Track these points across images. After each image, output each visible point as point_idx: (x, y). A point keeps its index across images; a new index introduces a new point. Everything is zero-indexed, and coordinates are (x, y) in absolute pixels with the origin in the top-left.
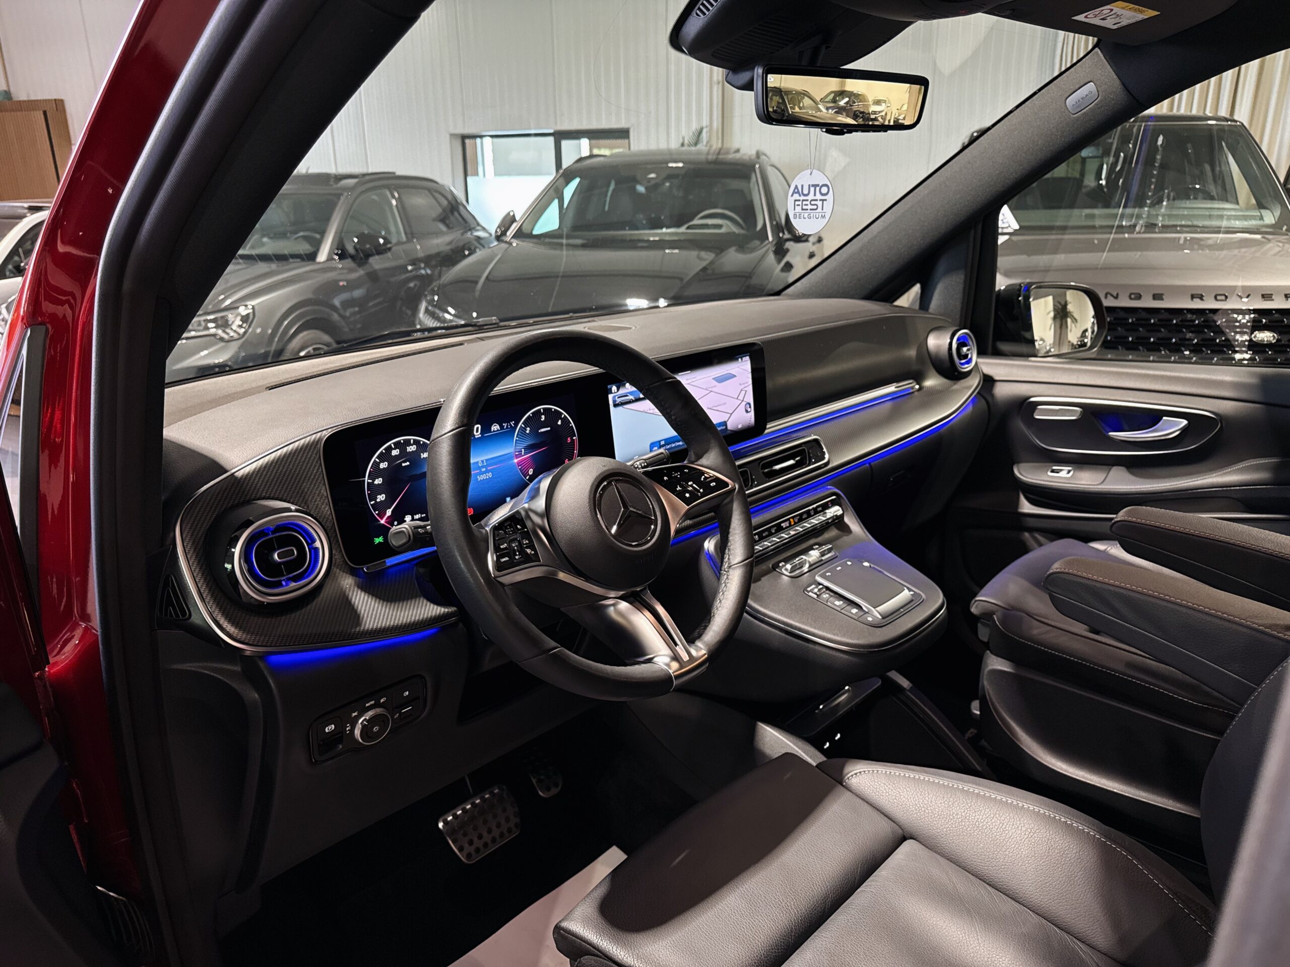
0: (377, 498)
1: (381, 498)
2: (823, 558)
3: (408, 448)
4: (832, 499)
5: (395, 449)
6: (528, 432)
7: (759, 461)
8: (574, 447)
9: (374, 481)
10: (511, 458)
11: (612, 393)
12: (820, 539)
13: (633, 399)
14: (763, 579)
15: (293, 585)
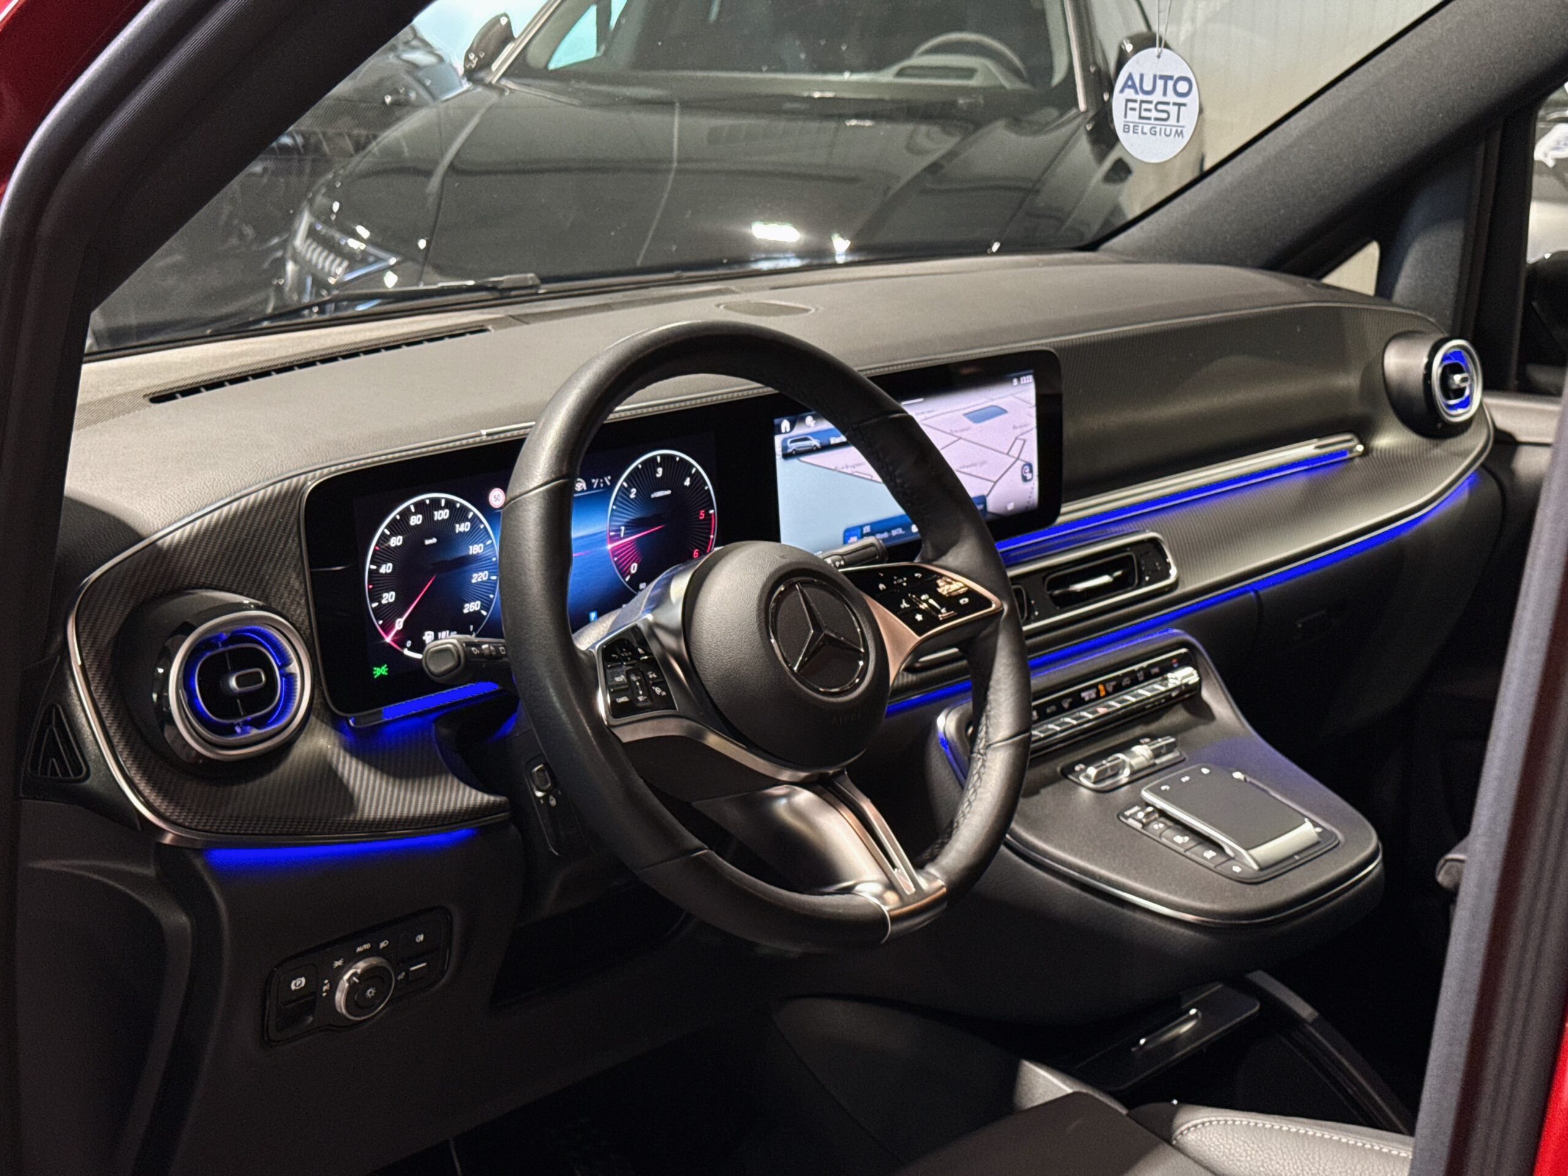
0: (381, 598)
1: (389, 597)
2: (1158, 761)
3: (436, 513)
4: (1180, 654)
5: (415, 514)
6: (632, 496)
7: (1044, 574)
8: (710, 529)
9: (379, 567)
10: (603, 542)
11: (780, 432)
12: (1153, 727)
13: (818, 445)
14: (1043, 791)
15: (254, 732)
